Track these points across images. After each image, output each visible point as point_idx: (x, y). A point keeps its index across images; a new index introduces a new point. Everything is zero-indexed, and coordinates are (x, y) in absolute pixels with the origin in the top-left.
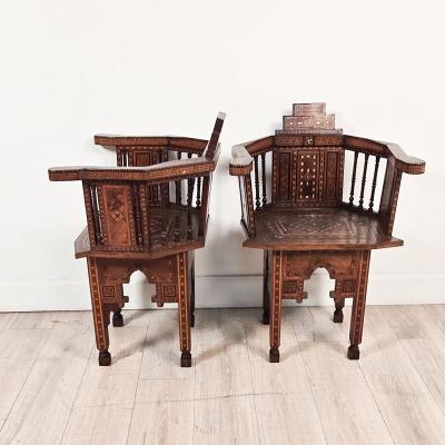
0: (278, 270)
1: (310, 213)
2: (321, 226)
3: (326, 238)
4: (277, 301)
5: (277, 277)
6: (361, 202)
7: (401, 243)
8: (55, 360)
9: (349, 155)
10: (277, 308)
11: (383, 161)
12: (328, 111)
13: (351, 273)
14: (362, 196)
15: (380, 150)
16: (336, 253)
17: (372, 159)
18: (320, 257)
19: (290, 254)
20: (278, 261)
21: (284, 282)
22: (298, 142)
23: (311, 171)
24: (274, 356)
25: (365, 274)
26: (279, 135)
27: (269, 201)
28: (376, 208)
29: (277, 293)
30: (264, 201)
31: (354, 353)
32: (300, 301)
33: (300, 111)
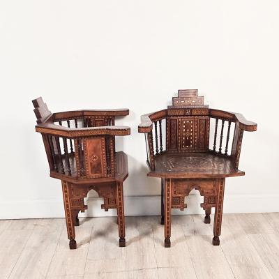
0: (168, 190)
1: (189, 156)
2: (196, 164)
3: (198, 171)
4: (168, 209)
5: (168, 195)
6: (220, 149)
7: (243, 174)
8: (36, 248)
9: (213, 121)
10: (168, 214)
11: (233, 124)
12: (200, 94)
13: (214, 192)
14: (221, 146)
15: (231, 118)
16: (204, 180)
17: (226, 123)
18: (195, 182)
19: (176, 181)
20: (168, 185)
21: (173, 197)
22: (181, 113)
23: (190, 130)
24: (167, 243)
25: (222, 193)
26: (169, 109)
27: (164, 149)
28: (229, 153)
29: (168, 205)
30: (161, 149)
31: (216, 242)
32: (182, 210)
33: (182, 94)
